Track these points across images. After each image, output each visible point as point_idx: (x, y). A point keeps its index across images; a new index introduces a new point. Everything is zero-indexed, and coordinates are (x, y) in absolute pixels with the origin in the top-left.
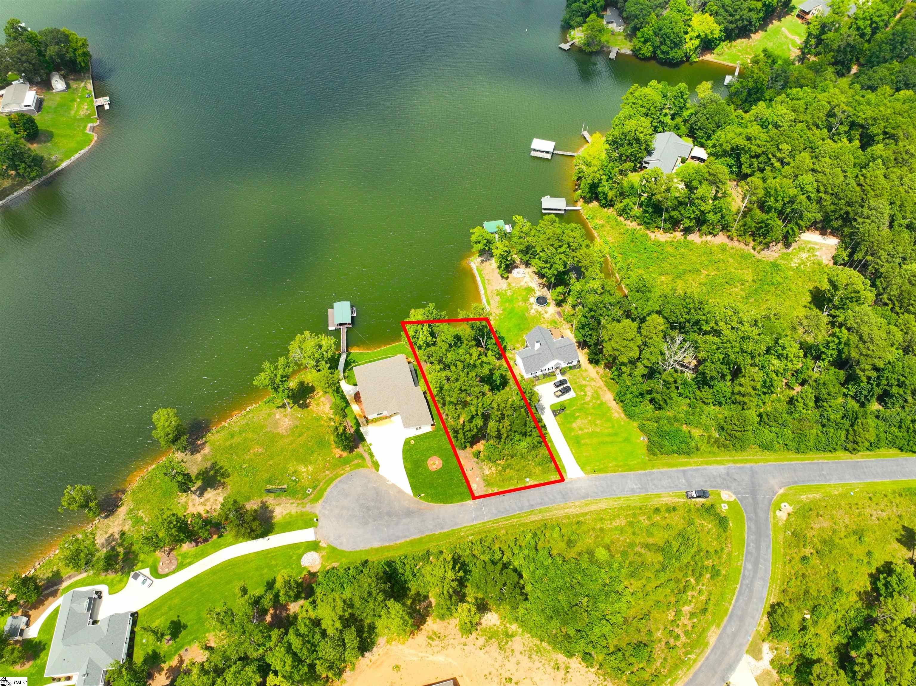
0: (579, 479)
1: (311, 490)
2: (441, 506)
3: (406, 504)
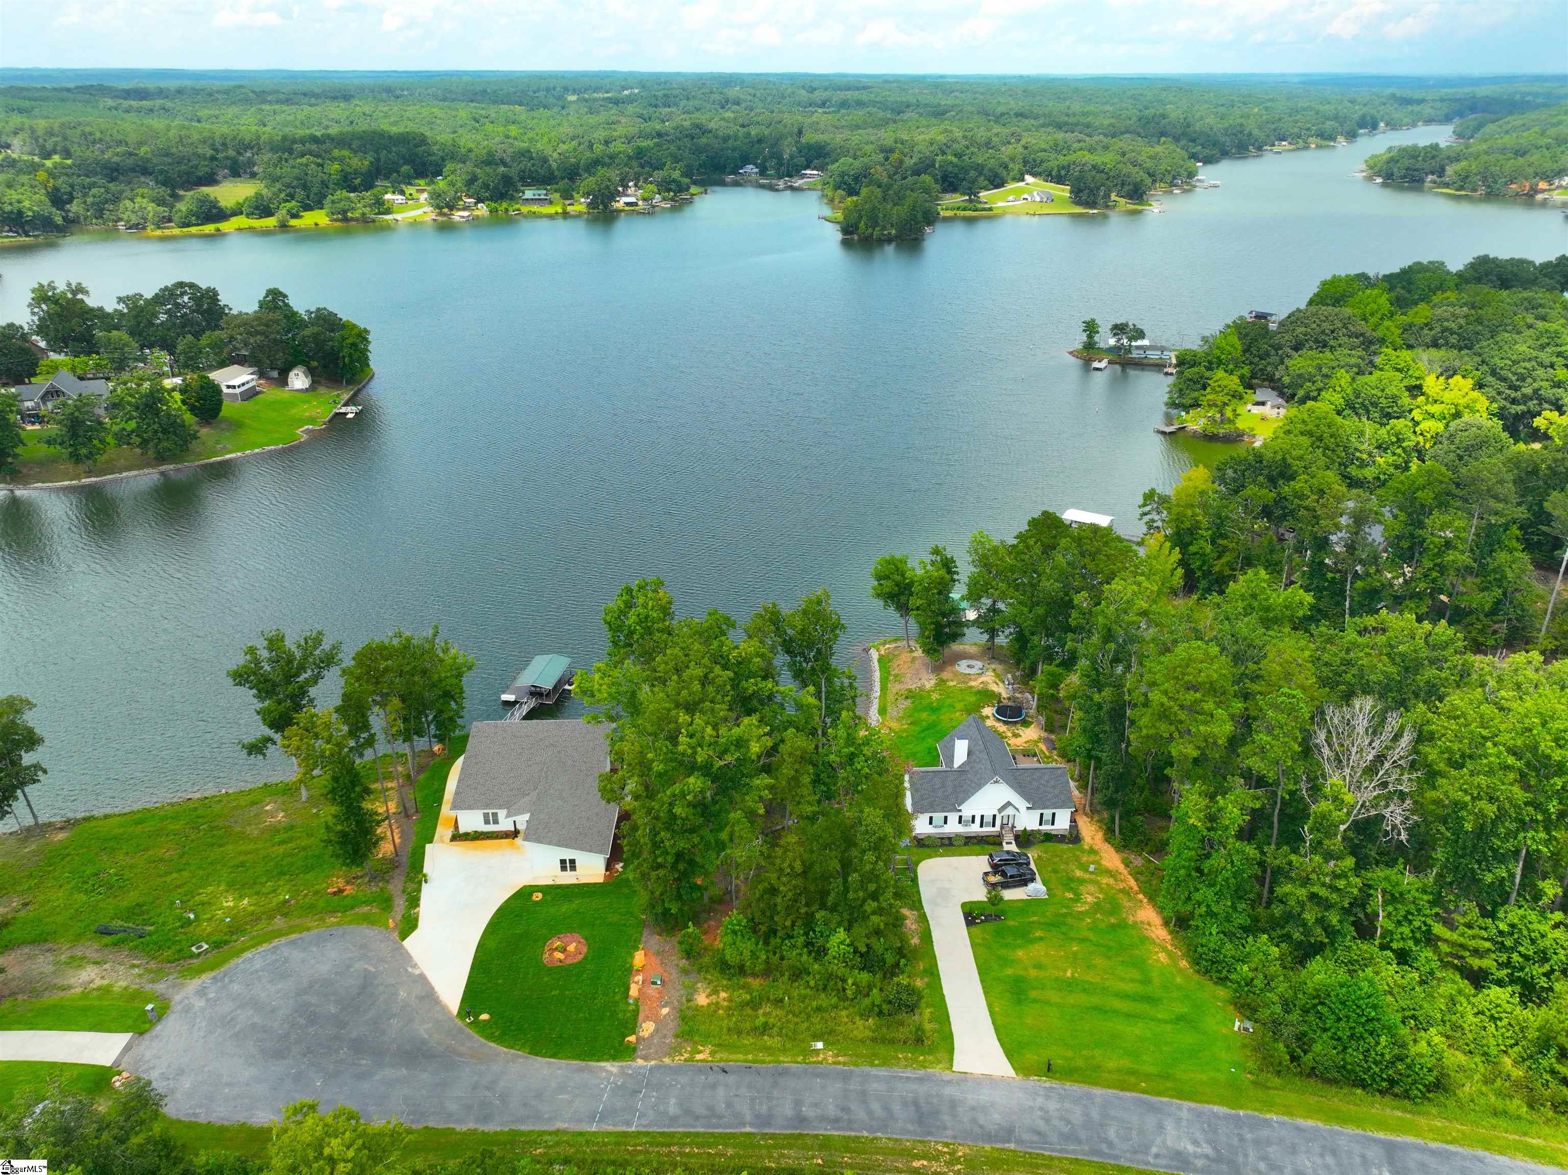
0: (989, 1080)
1: (206, 946)
2: (519, 1056)
3: (423, 1030)
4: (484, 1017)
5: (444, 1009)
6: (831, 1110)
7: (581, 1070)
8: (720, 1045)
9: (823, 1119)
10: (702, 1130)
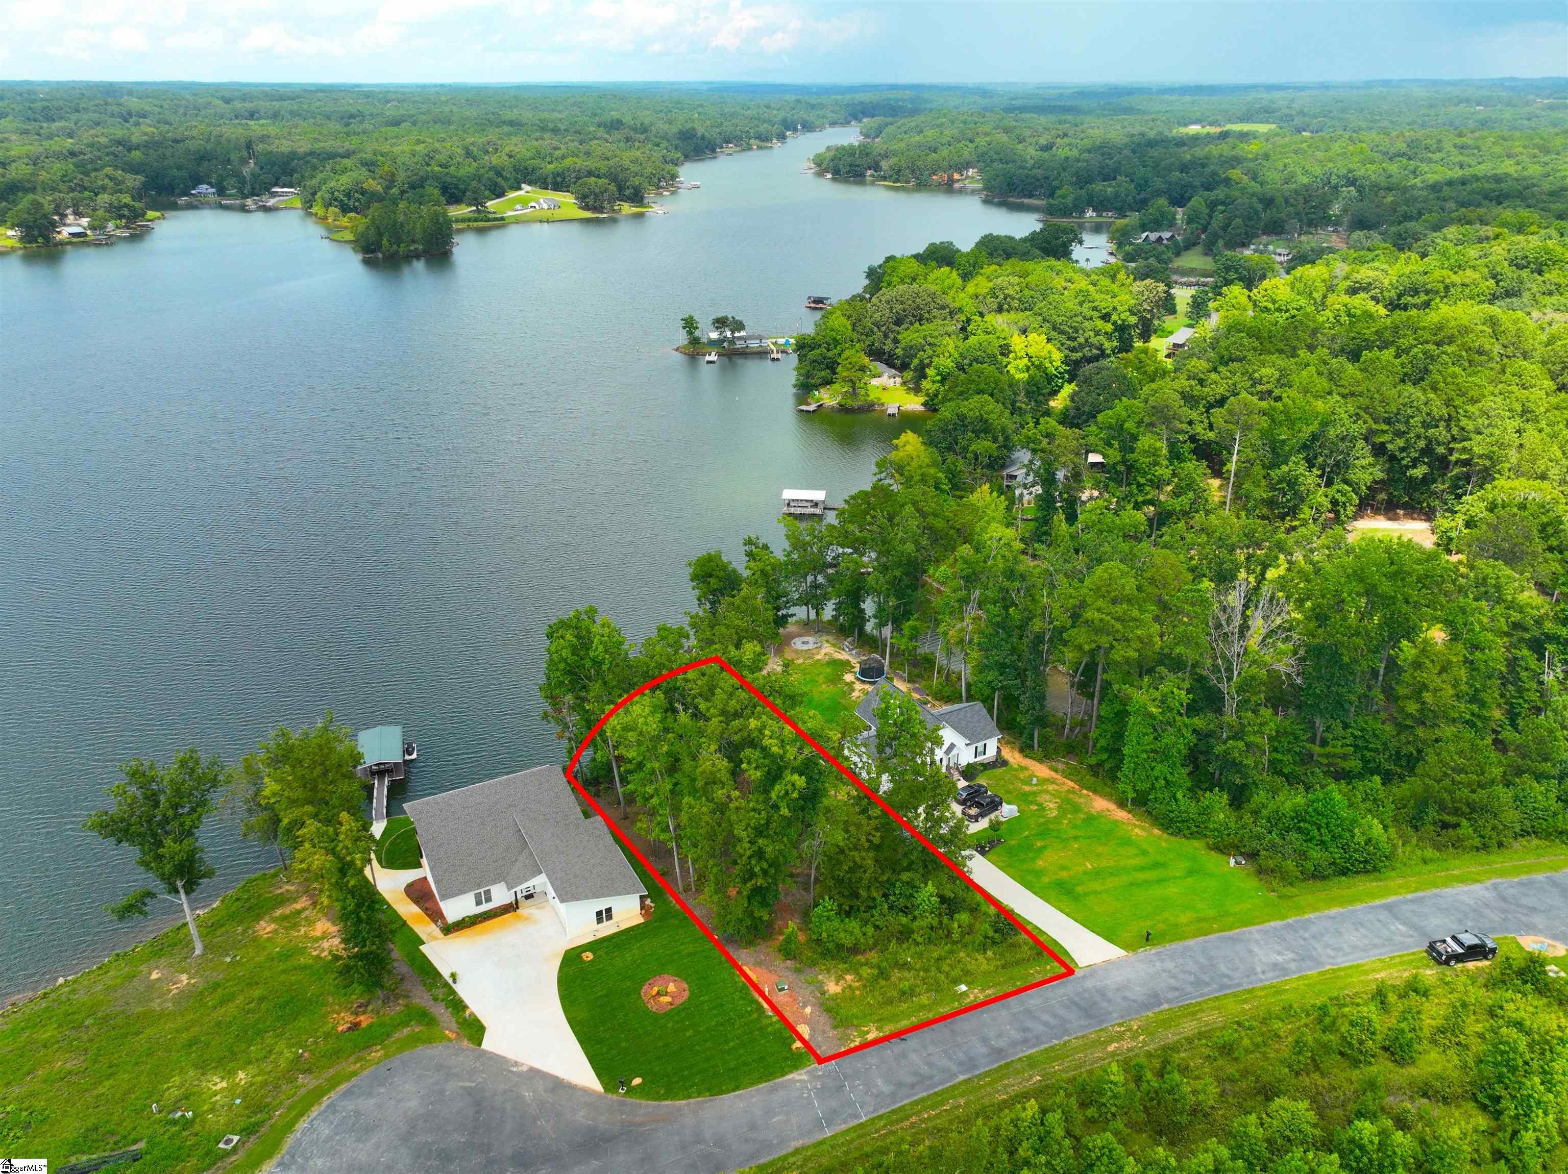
0: (1112, 964)
1: (236, 1138)
2: (702, 1103)
3: (581, 1117)
4: (637, 1081)
5: (585, 1091)
6: (1015, 1035)
7: (773, 1090)
8: (880, 1020)
9: (1014, 1044)
10: (925, 1094)
